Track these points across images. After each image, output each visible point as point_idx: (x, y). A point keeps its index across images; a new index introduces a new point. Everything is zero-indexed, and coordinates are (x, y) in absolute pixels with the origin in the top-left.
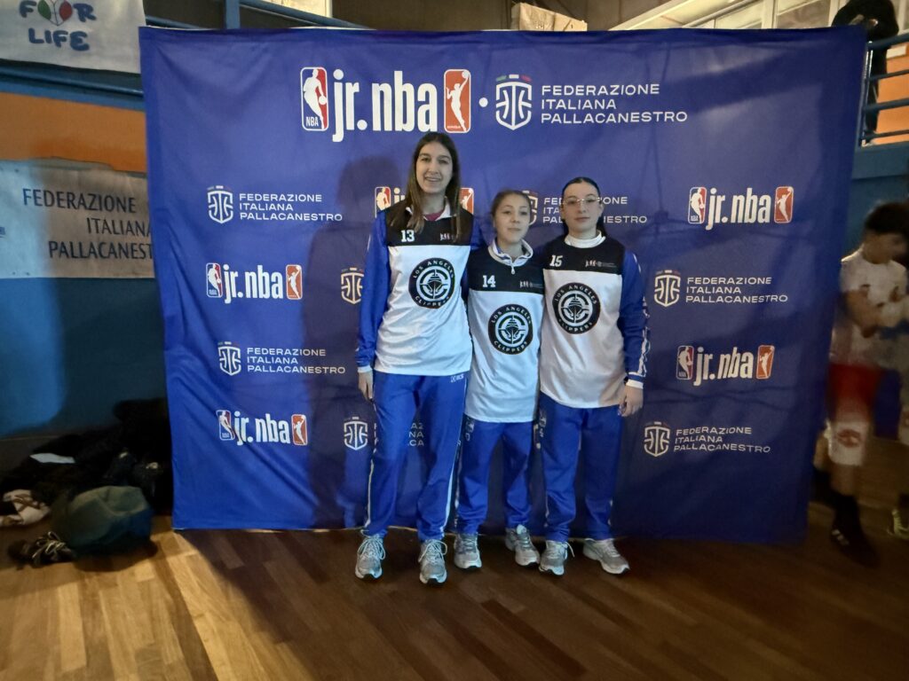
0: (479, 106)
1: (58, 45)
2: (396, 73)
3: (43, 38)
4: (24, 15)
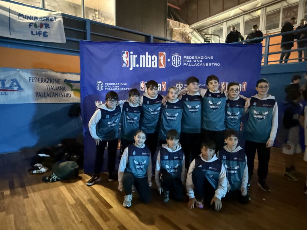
0: (168, 61)
1: (39, 35)
2: (146, 53)
3: (35, 33)
4: (30, 27)
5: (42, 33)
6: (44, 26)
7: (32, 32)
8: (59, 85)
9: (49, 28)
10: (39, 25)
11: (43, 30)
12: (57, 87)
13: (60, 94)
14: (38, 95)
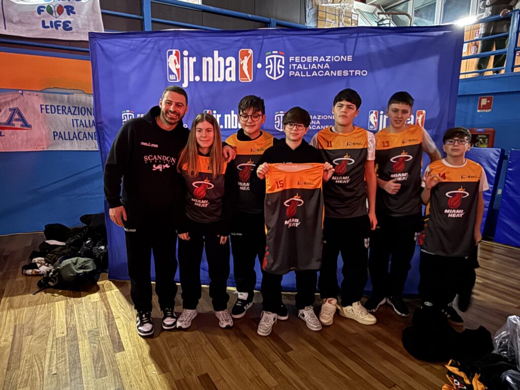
0: (257, 67)
1: (57, 28)
2: (215, 51)
3: (49, 25)
4: (40, 14)
5: (61, 24)
6: (65, 10)
7: (43, 22)
9: (74, 13)
10: (56, 10)
11: (64, 17)
14: (58, 137)
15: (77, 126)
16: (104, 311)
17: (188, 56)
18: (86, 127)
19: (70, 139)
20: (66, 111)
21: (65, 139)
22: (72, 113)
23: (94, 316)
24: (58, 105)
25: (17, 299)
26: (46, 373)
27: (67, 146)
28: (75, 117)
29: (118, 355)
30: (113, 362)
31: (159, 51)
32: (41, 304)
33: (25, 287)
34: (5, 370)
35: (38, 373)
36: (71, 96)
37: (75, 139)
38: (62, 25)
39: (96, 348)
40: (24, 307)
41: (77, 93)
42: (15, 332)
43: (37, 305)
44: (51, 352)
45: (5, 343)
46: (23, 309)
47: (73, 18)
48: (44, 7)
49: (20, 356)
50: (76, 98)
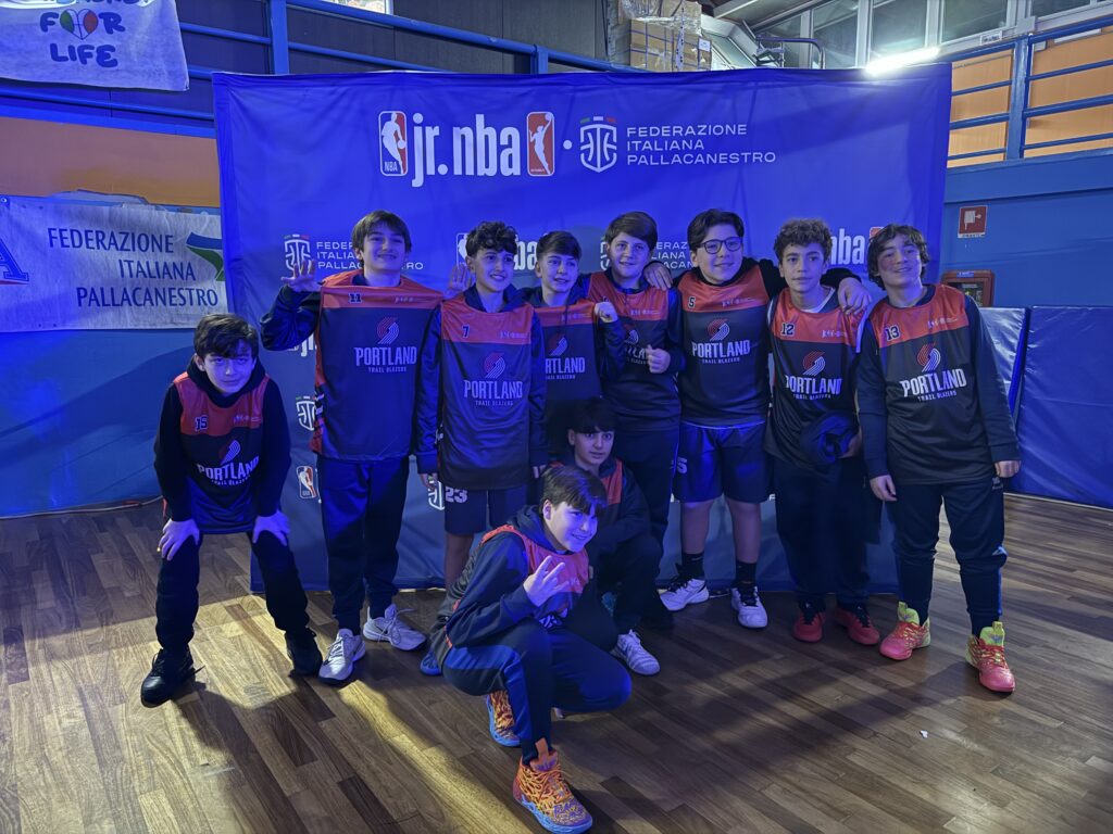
0: (563, 148)
1: (84, 62)
2: (477, 116)
3: (67, 55)
4: (45, 30)
5: (94, 52)
6: (101, 21)
7: (54, 48)
8: (169, 259)
9: (122, 29)
10: (81, 23)
11: (99, 38)
12: (161, 266)
13: (174, 293)
14: (87, 299)
15: (131, 276)
16: (262, 651)
17: (423, 125)
18: (151, 277)
19: (114, 305)
20: (106, 242)
21: (104, 305)
22: (119, 247)
23: (244, 663)
24: (87, 229)
25: (57, 642)
26: (187, 765)
27: (108, 320)
28: (125, 256)
29: (324, 724)
30: (321, 737)
31: (363, 112)
32: (117, 647)
33: (64, 619)
34: (96, 768)
35: (170, 767)
36: (117, 208)
37: (126, 303)
38: (95, 55)
39: (272, 716)
40: (81, 654)
41: (131, 203)
42: (83, 699)
43: (109, 649)
44: (181, 729)
45: (72, 720)
46: (81, 658)
47: (118, 40)
48: (56, 16)
49: (117, 741)
50: (129, 214)
